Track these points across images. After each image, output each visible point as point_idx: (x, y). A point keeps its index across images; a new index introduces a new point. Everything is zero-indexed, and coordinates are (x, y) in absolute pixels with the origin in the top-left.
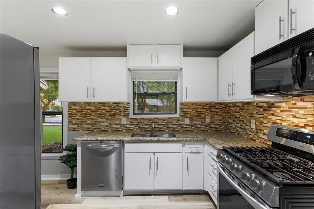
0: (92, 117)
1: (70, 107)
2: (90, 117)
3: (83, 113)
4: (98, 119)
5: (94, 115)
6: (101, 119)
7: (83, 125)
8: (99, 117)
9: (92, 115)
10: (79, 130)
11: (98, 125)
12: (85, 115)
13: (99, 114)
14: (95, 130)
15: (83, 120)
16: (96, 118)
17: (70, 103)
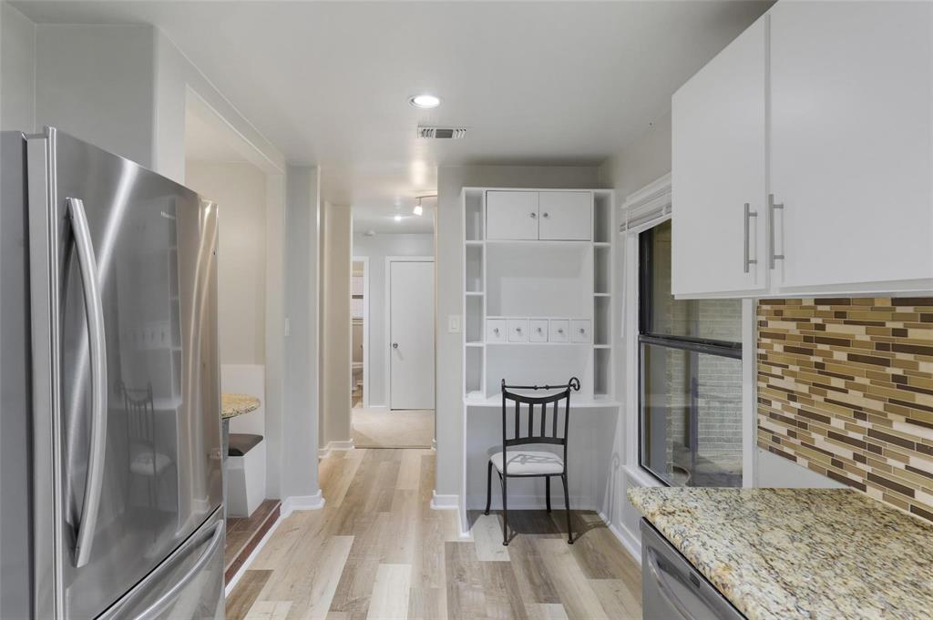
0: (855, 398)
1: (761, 324)
2: (845, 391)
3: (808, 364)
4: (891, 416)
5: (866, 381)
6: (908, 421)
7: (814, 435)
8: (896, 405)
9: (858, 380)
10: (793, 459)
11: (891, 462)
12: (821, 379)
13: (900, 381)
14: (874, 493)
15: (812, 402)
16: (878, 406)
17: (763, 302)
